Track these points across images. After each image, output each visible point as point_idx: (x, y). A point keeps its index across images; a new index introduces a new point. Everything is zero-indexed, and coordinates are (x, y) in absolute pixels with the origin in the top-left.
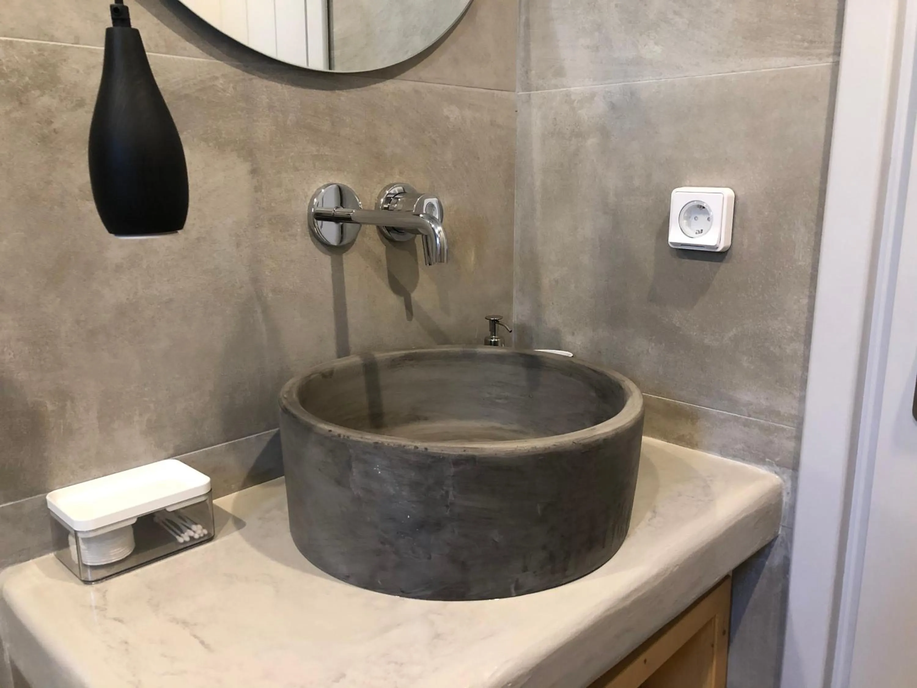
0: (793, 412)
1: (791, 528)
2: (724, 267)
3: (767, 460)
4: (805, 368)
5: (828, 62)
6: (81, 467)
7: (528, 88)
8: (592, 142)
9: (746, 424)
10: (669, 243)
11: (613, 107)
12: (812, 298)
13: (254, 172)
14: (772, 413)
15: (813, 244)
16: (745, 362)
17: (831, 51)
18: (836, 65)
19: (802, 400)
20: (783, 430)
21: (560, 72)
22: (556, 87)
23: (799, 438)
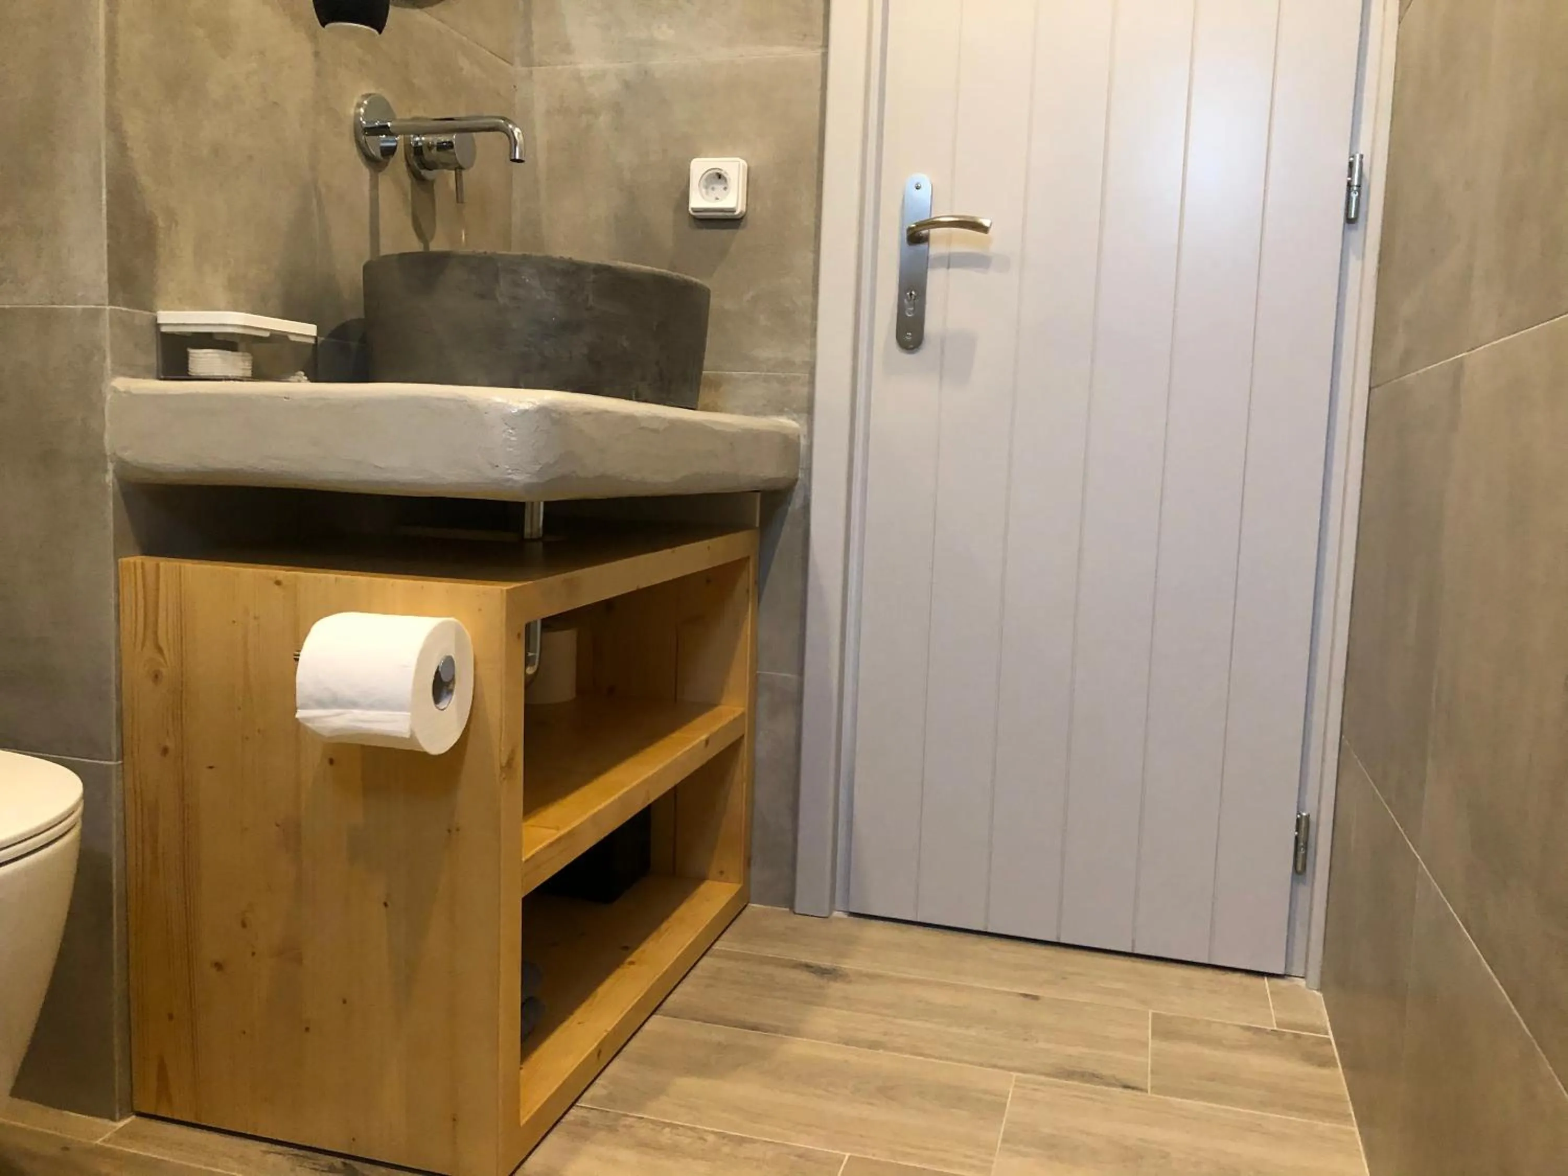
0: (807, 359)
1: (809, 471)
2: (740, 232)
3: (786, 409)
4: (814, 317)
5: (819, 52)
6: (180, 299)
7: (529, 63)
8: (604, 120)
9: (766, 380)
10: (690, 210)
11: (627, 85)
12: (817, 251)
13: (316, 54)
14: (788, 364)
15: (814, 205)
16: (763, 320)
17: (820, 43)
18: (825, 56)
19: (813, 346)
20: (799, 378)
21: (567, 48)
22: (564, 63)
23: (812, 383)
